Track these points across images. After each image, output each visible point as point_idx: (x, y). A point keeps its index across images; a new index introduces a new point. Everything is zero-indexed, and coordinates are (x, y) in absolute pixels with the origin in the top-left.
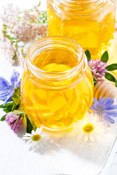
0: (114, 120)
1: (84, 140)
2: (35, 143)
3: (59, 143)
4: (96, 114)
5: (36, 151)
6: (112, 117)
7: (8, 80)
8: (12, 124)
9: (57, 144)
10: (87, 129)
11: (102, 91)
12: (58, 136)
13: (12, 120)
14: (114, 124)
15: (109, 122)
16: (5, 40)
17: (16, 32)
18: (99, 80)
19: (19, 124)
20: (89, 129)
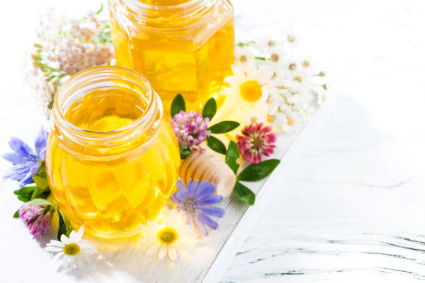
0: (216, 224)
1: (157, 257)
2: (69, 258)
3: (113, 261)
4: (182, 211)
5: (69, 274)
6: (214, 218)
7: (31, 144)
8: (30, 222)
9: (109, 264)
10: (165, 237)
11: (198, 170)
12: (113, 248)
13: (29, 215)
14: (217, 230)
15: (207, 227)
16: (36, 73)
17: (56, 58)
18: (195, 150)
19: (43, 224)
20: (168, 238)
